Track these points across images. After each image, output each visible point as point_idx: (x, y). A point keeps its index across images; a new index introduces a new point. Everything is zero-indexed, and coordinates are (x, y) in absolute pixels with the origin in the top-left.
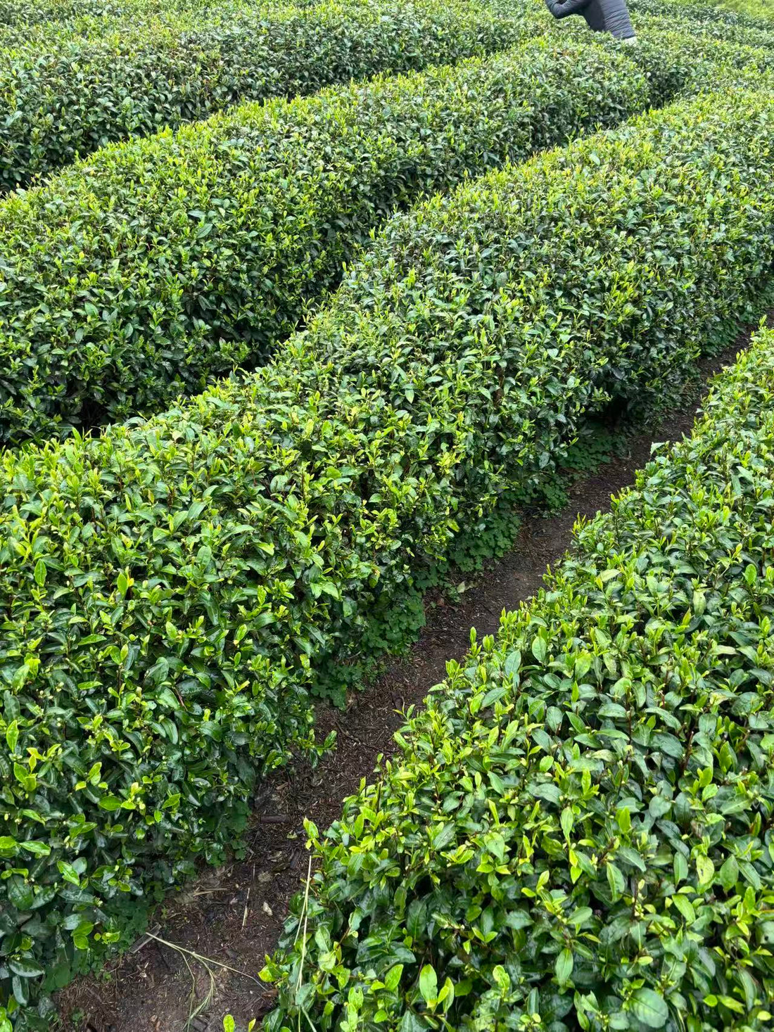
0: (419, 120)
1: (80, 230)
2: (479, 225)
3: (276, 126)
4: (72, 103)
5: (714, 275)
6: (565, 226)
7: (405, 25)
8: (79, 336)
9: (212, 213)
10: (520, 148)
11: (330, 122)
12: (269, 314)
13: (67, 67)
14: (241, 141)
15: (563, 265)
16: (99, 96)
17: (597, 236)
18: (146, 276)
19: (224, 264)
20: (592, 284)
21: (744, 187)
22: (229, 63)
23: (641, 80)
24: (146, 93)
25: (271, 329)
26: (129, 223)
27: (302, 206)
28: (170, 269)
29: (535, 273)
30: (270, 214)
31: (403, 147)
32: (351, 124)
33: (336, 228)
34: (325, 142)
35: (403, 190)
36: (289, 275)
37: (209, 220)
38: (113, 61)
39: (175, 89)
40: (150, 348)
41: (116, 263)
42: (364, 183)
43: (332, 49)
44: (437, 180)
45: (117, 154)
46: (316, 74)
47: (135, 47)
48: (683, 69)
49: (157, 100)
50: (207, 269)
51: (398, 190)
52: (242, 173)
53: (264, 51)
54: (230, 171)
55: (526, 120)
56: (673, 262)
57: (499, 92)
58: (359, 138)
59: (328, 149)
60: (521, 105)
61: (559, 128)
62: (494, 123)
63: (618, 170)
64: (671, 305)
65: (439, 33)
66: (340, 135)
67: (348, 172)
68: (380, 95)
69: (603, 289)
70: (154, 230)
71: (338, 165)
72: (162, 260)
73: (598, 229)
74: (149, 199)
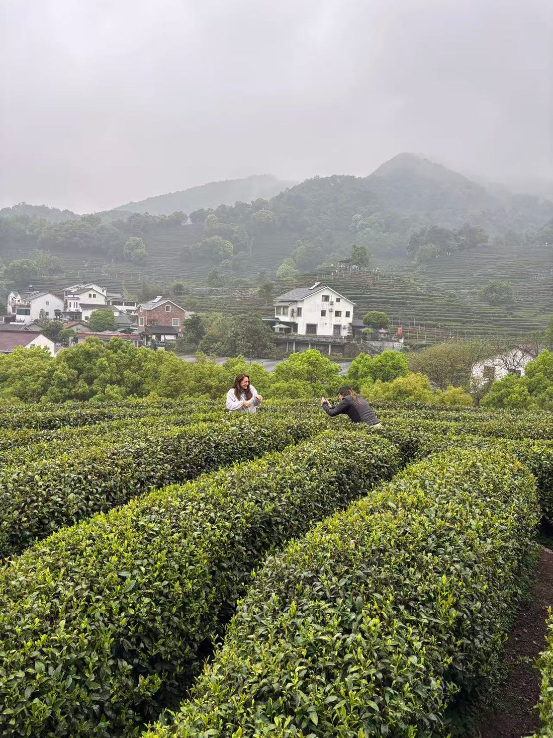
0: (267, 488)
1: (37, 599)
2: (331, 561)
3: (176, 503)
4: (33, 501)
5: (494, 574)
6: (390, 555)
7: (246, 430)
8: (28, 693)
9: (135, 572)
10: (332, 497)
11: (212, 497)
12: (176, 646)
13: (32, 478)
14: (153, 516)
15: (398, 585)
16: (52, 495)
17: (413, 559)
18: (85, 630)
19: (144, 610)
20: (423, 597)
21: (488, 511)
22: (138, 465)
23: (394, 449)
24: (84, 489)
25: (176, 658)
26: (74, 588)
27: (198, 557)
28: (103, 621)
29: (382, 594)
30: (177, 566)
31: (261, 507)
32: (225, 496)
33: (222, 569)
34: (210, 510)
35: (264, 535)
36: (191, 611)
37: (133, 577)
38: (63, 472)
39: (103, 485)
40: (84, 694)
41: (63, 623)
42: (238, 535)
43: (204, 449)
44: (285, 525)
45: (66, 536)
46: (194, 464)
47: (77, 461)
48: (414, 439)
49: (91, 493)
50: (132, 616)
51: (260, 535)
52: (155, 539)
53: (161, 455)
54: (146, 539)
55: (333, 479)
56: (469, 571)
57: (312, 465)
58: (231, 505)
59: (212, 515)
60: (328, 471)
61: (353, 482)
62: (314, 484)
63: (409, 510)
64: (479, 604)
65: (266, 433)
66: (219, 504)
67: (227, 529)
68: (241, 475)
69: (430, 600)
70: (92, 590)
71: (220, 524)
72: (97, 615)
73: (413, 554)
74: (90, 567)
